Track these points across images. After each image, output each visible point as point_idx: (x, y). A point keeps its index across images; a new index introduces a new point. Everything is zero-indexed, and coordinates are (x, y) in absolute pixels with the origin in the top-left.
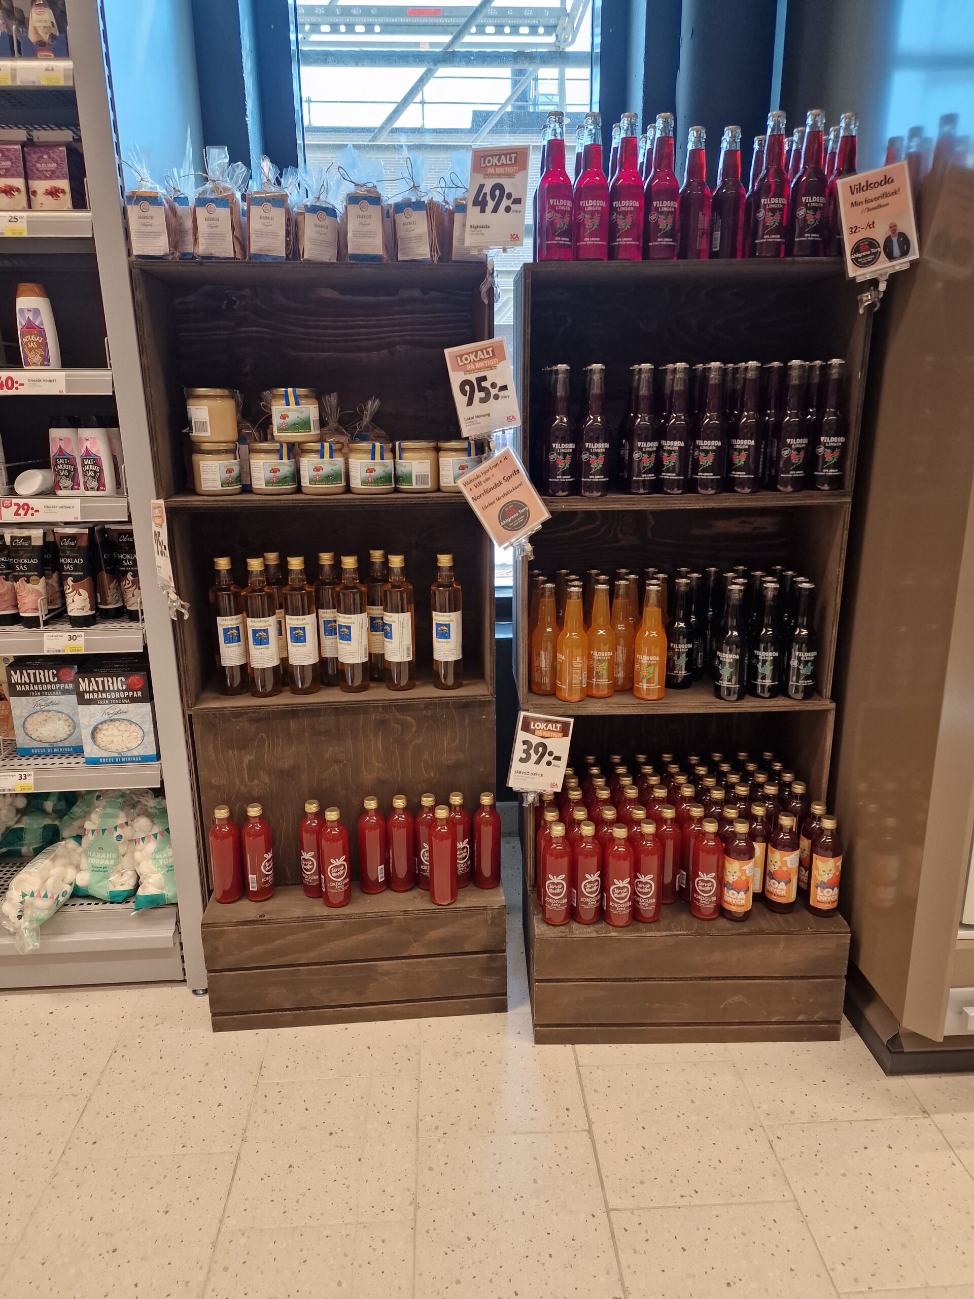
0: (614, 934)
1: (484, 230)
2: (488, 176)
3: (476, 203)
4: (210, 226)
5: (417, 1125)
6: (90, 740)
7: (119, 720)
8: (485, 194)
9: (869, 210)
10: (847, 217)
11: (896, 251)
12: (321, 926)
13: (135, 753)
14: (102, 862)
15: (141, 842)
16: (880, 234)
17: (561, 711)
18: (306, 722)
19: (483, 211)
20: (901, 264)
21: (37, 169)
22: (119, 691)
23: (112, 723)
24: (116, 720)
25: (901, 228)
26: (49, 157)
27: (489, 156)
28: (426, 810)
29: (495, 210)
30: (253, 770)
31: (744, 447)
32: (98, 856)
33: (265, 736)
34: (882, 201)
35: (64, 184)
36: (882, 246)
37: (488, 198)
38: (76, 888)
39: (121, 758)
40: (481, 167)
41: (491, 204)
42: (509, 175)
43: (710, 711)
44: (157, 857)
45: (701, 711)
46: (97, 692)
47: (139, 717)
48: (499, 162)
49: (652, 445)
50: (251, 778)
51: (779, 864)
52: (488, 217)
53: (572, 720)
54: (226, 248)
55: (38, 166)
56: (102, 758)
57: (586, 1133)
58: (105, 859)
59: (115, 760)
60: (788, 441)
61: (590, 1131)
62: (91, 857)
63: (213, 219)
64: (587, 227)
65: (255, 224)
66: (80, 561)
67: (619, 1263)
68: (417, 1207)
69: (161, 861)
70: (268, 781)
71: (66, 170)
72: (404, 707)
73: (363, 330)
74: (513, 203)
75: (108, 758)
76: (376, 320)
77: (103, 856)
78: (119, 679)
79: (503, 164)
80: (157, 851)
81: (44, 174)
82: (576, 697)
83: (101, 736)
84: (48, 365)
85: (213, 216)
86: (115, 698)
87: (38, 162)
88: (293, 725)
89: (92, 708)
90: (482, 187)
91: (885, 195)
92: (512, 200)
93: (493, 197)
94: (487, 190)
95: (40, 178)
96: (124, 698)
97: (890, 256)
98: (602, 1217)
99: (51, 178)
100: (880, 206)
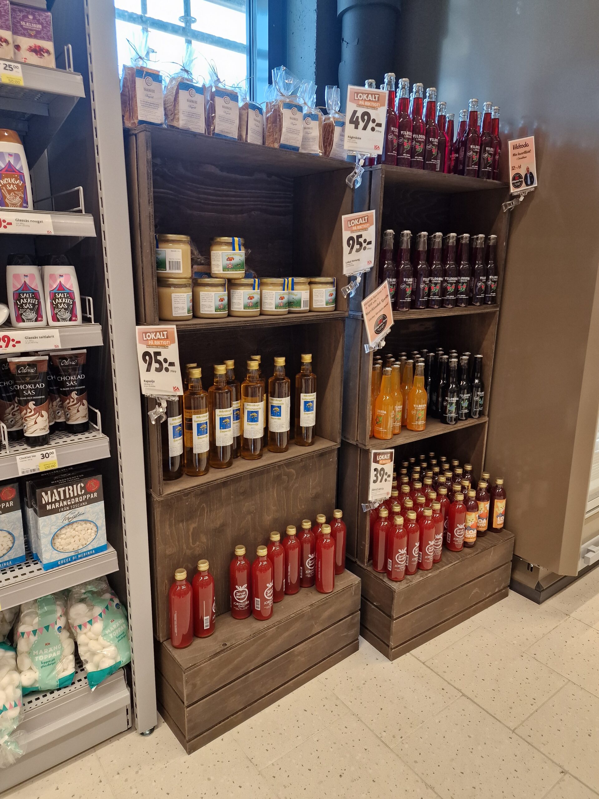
0: (430, 575)
1: (357, 140)
2: (360, 106)
3: (351, 122)
4: (190, 106)
5: (382, 741)
6: (51, 547)
7: (76, 522)
8: (358, 117)
9: (519, 159)
10: (512, 161)
11: (529, 182)
12: (264, 636)
13: (90, 547)
14: (50, 656)
15: (88, 626)
16: (523, 173)
17: (384, 446)
18: (232, 488)
19: (356, 127)
20: (531, 188)
21: (22, 26)
22: (78, 496)
23: (70, 526)
24: (73, 523)
25: (531, 170)
26: (34, 18)
27: (361, 93)
28: (306, 532)
29: (365, 128)
30: (196, 535)
31: (465, 281)
32: (46, 651)
33: (205, 506)
34: (524, 155)
35: (49, 45)
36: (524, 178)
37: (360, 120)
38: (24, 689)
39: (77, 556)
40: (355, 99)
41: (362, 125)
42: (374, 108)
43: (445, 432)
44: (107, 632)
45: (442, 433)
46: (59, 502)
47: (94, 515)
48: (367, 98)
49: (427, 280)
50: (194, 542)
51: (483, 509)
52: (359, 132)
53: (393, 450)
54: (200, 127)
55: (23, 23)
56: (60, 560)
57: (463, 697)
58: (52, 653)
59: (72, 559)
60: (481, 278)
61: (463, 695)
62: (38, 655)
63: (193, 102)
64: (405, 147)
65: (219, 111)
66: (42, 385)
67: (544, 754)
68: (433, 788)
69: (111, 635)
70: (205, 541)
71: (51, 33)
72: (289, 463)
73: (233, 199)
74: (376, 126)
75: (66, 558)
76: (241, 192)
77: (51, 650)
78: (79, 485)
79: (370, 100)
80: (105, 628)
81: (28, 32)
82: (389, 436)
83: (59, 540)
84: (27, 207)
85: (193, 99)
86: (75, 503)
87: (23, 20)
88: (224, 492)
89: (53, 517)
90: (355, 112)
91: (525, 152)
92: (376, 123)
93: (363, 120)
94: (359, 114)
95: (24, 35)
96: (83, 501)
97: (527, 185)
98: (514, 736)
99: (35, 37)
100: (523, 158)
